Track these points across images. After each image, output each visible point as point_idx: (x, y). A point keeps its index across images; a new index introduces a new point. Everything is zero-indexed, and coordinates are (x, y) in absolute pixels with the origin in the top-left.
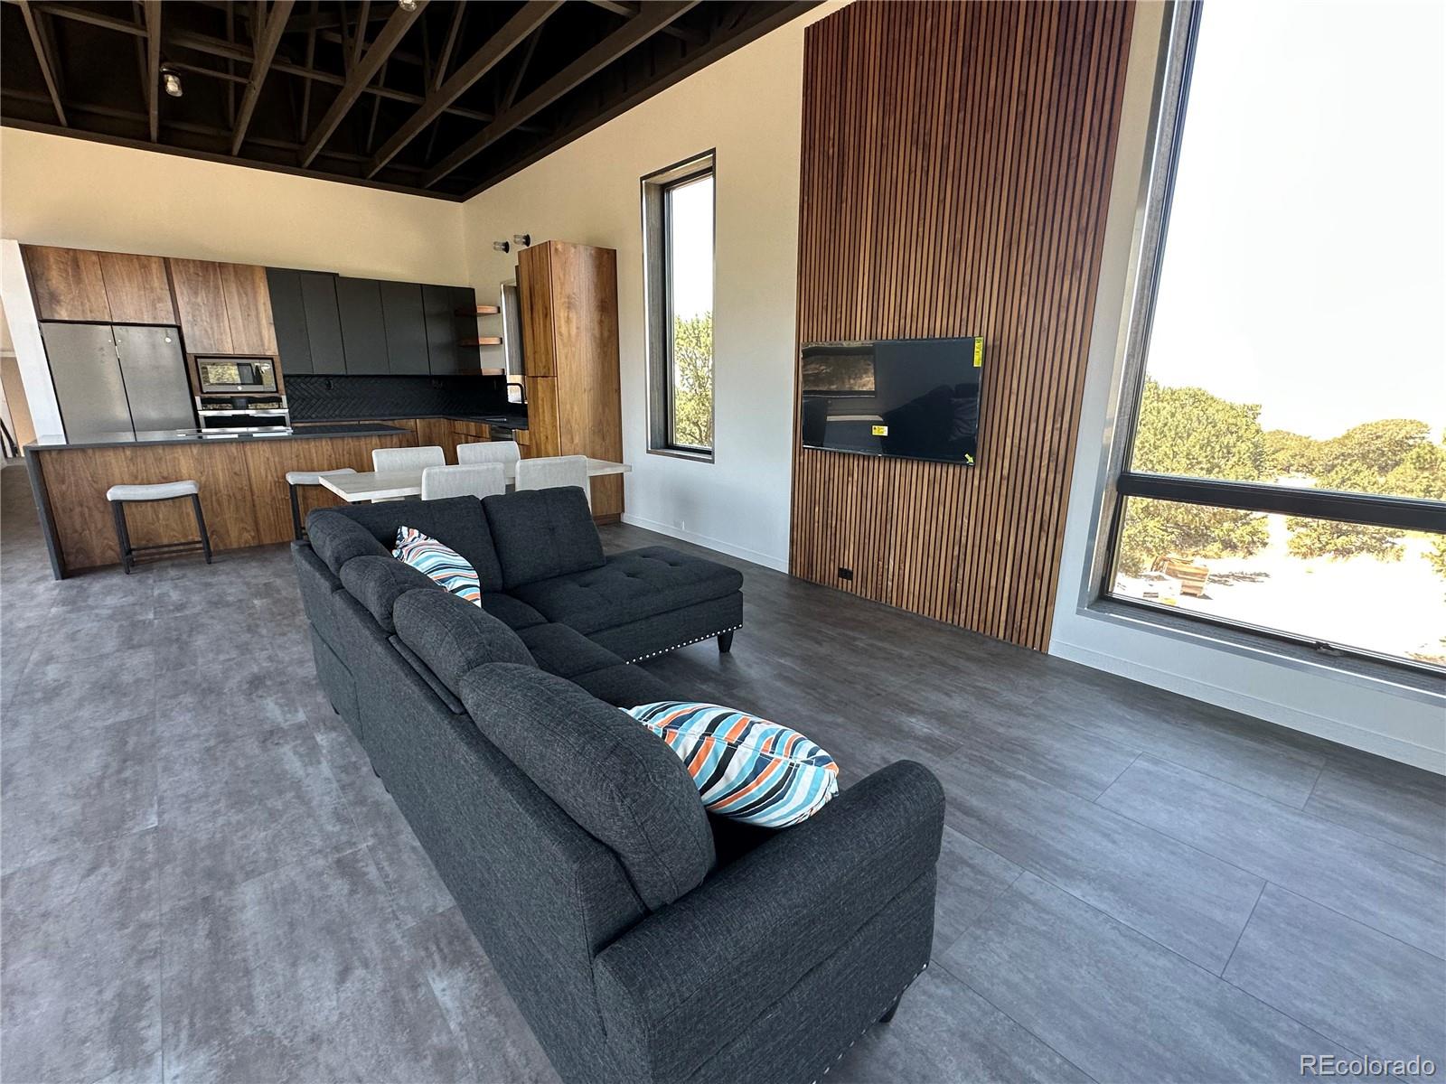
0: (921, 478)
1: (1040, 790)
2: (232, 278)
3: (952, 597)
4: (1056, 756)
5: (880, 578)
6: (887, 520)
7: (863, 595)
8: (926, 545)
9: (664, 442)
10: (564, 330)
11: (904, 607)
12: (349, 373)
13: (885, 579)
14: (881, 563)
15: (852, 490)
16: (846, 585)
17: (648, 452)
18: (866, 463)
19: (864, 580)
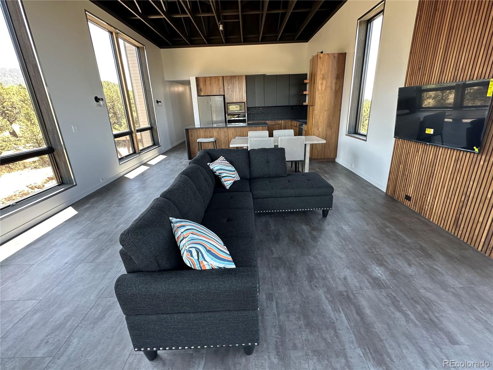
0: (451, 157)
1: (411, 325)
2: (237, 80)
3: (456, 221)
4: (442, 316)
5: (422, 203)
6: (431, 176)
7: (414, 209)
8: (448, 192)
9: (354, 131)
10: (320, 88)
11: (431, 220)
12: (265, 106)
13: (425, 204)
14: (424, 196)
15: (417, 159)
16: (407, 203)
17: (346, 135)
18: (426, 147)
19: (416, 203)
